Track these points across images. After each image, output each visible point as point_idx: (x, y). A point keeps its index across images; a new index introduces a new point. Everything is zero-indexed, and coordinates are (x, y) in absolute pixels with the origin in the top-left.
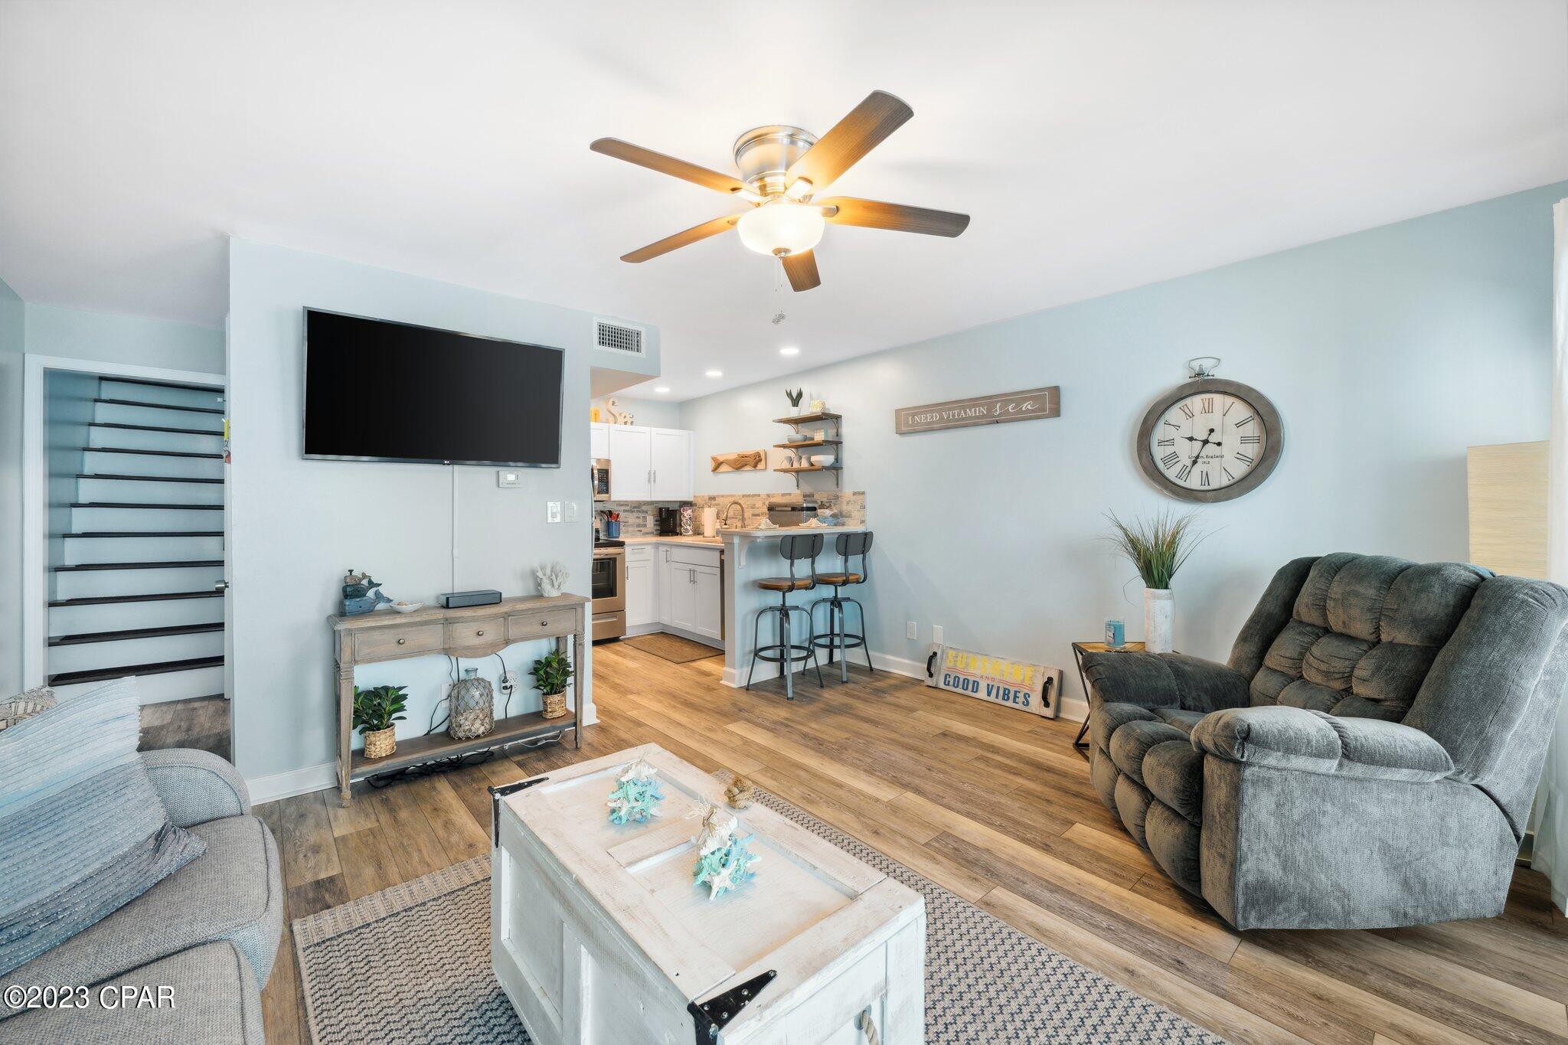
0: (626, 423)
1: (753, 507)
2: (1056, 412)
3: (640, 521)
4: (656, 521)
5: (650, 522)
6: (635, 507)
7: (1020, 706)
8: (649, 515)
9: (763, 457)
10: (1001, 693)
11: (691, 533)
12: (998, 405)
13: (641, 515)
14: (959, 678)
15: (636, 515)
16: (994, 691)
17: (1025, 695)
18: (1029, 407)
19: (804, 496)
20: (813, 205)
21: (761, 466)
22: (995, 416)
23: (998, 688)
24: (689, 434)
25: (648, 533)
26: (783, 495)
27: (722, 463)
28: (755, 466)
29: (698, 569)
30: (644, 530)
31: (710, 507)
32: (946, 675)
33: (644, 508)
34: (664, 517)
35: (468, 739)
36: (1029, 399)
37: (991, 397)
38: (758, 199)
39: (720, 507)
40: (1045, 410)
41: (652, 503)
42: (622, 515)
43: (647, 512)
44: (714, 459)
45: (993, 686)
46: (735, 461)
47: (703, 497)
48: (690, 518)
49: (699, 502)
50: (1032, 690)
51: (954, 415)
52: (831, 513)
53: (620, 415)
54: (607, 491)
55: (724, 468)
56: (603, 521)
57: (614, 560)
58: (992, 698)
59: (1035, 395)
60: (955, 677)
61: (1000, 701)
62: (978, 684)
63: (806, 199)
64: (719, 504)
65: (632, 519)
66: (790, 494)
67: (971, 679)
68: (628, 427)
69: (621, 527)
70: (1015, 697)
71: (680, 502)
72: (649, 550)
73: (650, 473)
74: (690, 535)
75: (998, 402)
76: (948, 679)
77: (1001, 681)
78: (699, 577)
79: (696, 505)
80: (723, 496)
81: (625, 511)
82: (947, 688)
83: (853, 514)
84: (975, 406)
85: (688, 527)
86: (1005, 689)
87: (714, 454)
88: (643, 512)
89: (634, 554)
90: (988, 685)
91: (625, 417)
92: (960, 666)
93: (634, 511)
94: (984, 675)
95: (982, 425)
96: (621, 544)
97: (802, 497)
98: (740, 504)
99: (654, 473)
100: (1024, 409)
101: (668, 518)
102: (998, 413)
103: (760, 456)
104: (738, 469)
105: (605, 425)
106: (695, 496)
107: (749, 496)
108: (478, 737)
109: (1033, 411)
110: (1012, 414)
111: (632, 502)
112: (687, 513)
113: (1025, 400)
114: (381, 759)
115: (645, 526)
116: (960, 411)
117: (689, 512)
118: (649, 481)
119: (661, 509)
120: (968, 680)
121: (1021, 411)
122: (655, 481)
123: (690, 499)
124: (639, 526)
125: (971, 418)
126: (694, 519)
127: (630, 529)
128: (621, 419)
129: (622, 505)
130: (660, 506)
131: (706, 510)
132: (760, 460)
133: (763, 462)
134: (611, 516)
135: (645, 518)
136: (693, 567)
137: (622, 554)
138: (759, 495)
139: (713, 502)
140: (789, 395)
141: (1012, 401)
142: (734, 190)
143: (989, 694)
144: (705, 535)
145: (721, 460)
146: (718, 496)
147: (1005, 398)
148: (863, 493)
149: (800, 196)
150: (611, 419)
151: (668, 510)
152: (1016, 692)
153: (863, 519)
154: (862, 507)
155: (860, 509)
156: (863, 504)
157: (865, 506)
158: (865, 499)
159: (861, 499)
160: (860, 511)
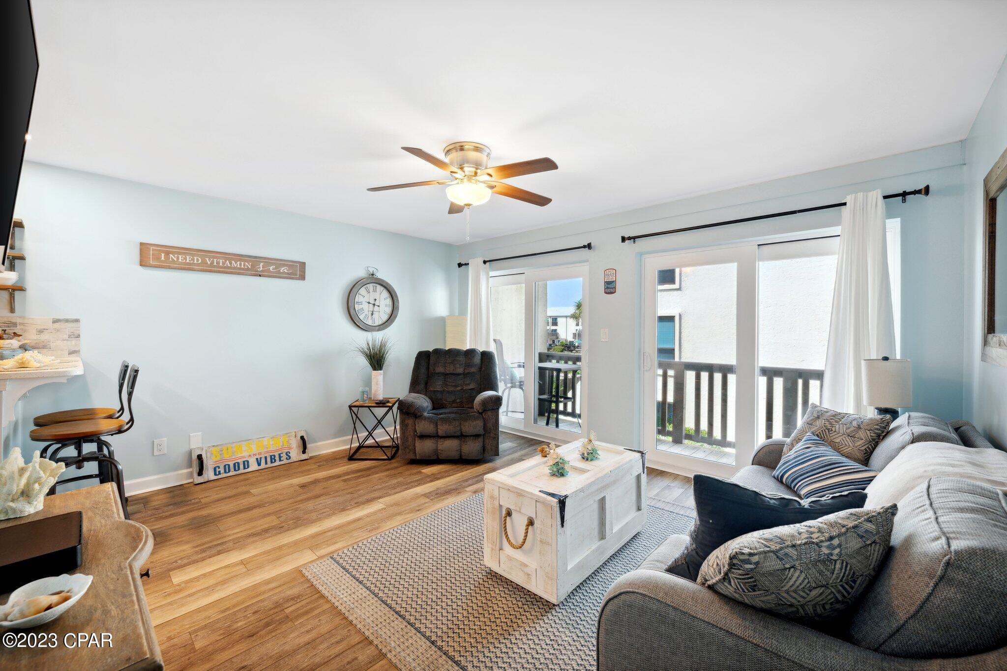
2: (302, 277)
7: (285, 461)
10: (269, 460)
12: (262, 264)
14: (229, 465)
16: (263, 461)
17: (286, 454)
18: (286, 271)
22: (257, 271)
23: (266, 458)
32: (215, 469)
36: (286, 265)
37: (256, 257)
40: (296, 275)
45: (261, 458)
50: (290, 448)
51: (218, 263)
58: (263, 465)
59: (291, 264)
60: (225, 466)
61: (269, 465)
62: (248, 462)
67: (240, 461)
70: (280, 457)
75: (261, 262)
76: (218, 470)
77: (267, 452)
82: (220, 476)
83: (52, 345)
84: (240, 260)
86: (271, 456)
90: (257, 459)
92: (226, 456)
94: (251, 453)
95: (246, 275)
100: (281, 271)
102: (261, 269)
109: (288, 274)
110: (272, 272)
113: (284, 265)
116: (226, 261)
120: (238, 463)
121: (279, 272)
125: (235, 268)
141: (273, 264)
143: (259, 464)
147: (268, 261)
148: (77, 321)
152: (280, 455)
153: (77, 349)
154: (72, 336)
155: (68, 338)
156: (76, 333)
157: (79, 335)
158: (79, 327)
159: (72, 327)
160: (67, 340)
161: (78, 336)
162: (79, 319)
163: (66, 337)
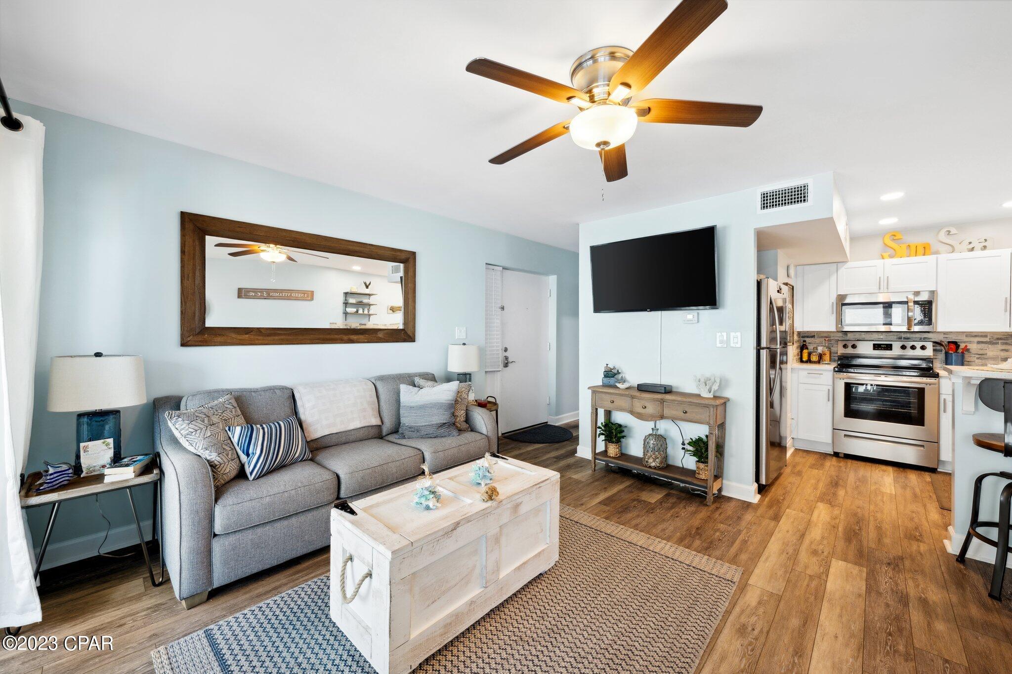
20: (631, 107)
35: (646, 466)
38: (588, 104)
63: (626, 102)
73: (1006, 301)
105: (933, 257)
108: (650, 467)
114: (610, 457)
118: (1006, 310)
142: (569, 98)
149: (619, 100)
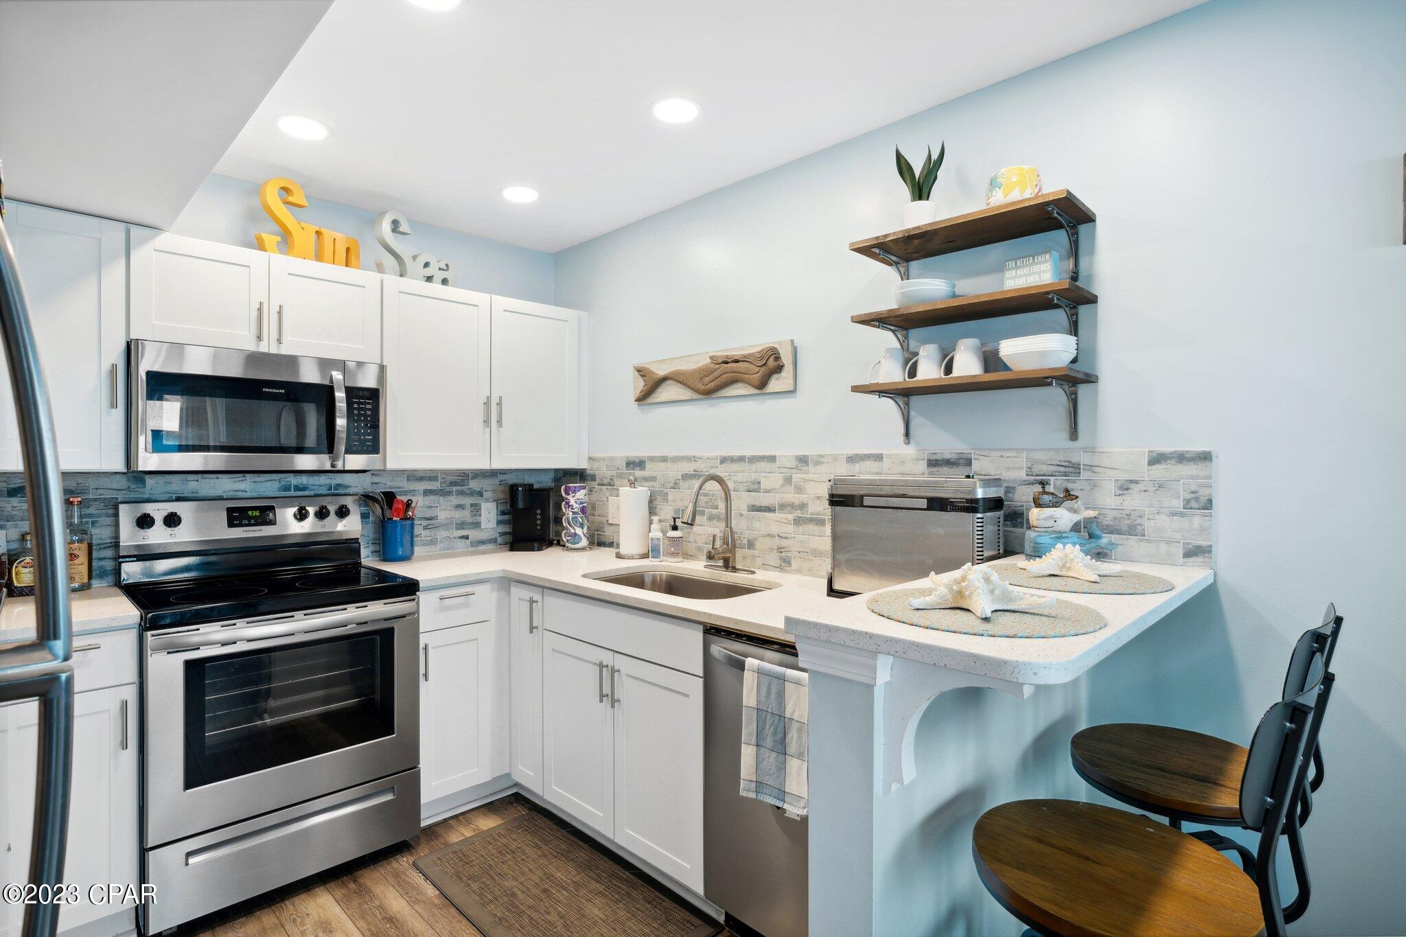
0: (429, 279)
1: (755, 487)
3: (465, 515)
4: (503, 513)
5: (489, 515)
6: (452, 484)
8: (487, 500)
9: (786, 359)
11: (584, 542)
13: (467, 501)
15: (454, 500)
19: (933, 463)
21: (777, 384)
24: (579, 319)
25: (483, 542)
26: (852, 459)
27: (664, 379)
28: (762, 385)
29: (621, 663)
30: (474, 534)
31: (632, 484)
33: (474, 485)
34: (521, 505)
39: (657, 486)
41: (493, 473)
42: (419, 502)
43: (481, 495)
44: (642, 372)
46: (703, 373)
47: (611, 459)
48: (583, 510)
49: (603, 471)
52: (1076, 518)
53: (415, 258)
54: (373, 447)
55: (668, 392)
56: (371, 518)
57: (386, 635)
64: (653, 479)
65: (445, 510)
66: (879, 458)
68: (436, 288)
69: (418, 530)
71: (556, 470)
72: (486, 597)
73: (487, 404)
74: (583, 549)
78: (626, 689)
79: (593, 478)
80: (664, 459)
81: (427, 492)
83: (1148, 526)
85: (579, 531)
87: (641, 361)
88: (472, 493)
89: (444, 609)
91: (426, 265)
93: (449, 493)
96: (409, 588)
97: (923, 466)
98: (719, 480)
99: (499, 404)
101: (529, 510)
103: (778, 358)
104: (708, 393)
105: (374, 277)
106: (590, 459)
107: (741, 459)
111: (446, 472)
112: (576, 497)
115: (477, 525)
117: (581, 494)
118: (487, 422)
119: (513, 489)
122: (500, 422)
123: (581, 464)
124: (461, 525)
126: (589, 512)
127: (441, 534)
128: (414, 267)
129: (421, 479)
130: (512, 480)
131: (625, 490)
132: (779, 369)
133: (787, 372)
134: (390, 505)
135: (476, 508)
136: (607, 658)
137: (412, 619)
138: (772, 459)
139: (638, 473)
140: (903, 167)
144: (624, 550)
145: (661, 372)
146: (652, 459)
148: (1206, 457)
150: (389, 261)
151: (529, 488)
153: (1204, 543)
154: (1194, 504)
155: (1182, 510)
156: (1204, 493)
157: (1210, 501)
158: (1210, 477)
159: (1192, 477)
160: (1182, 515)
161: (1208, 505)
162: (1209, 453)
163: (1178, 504)
